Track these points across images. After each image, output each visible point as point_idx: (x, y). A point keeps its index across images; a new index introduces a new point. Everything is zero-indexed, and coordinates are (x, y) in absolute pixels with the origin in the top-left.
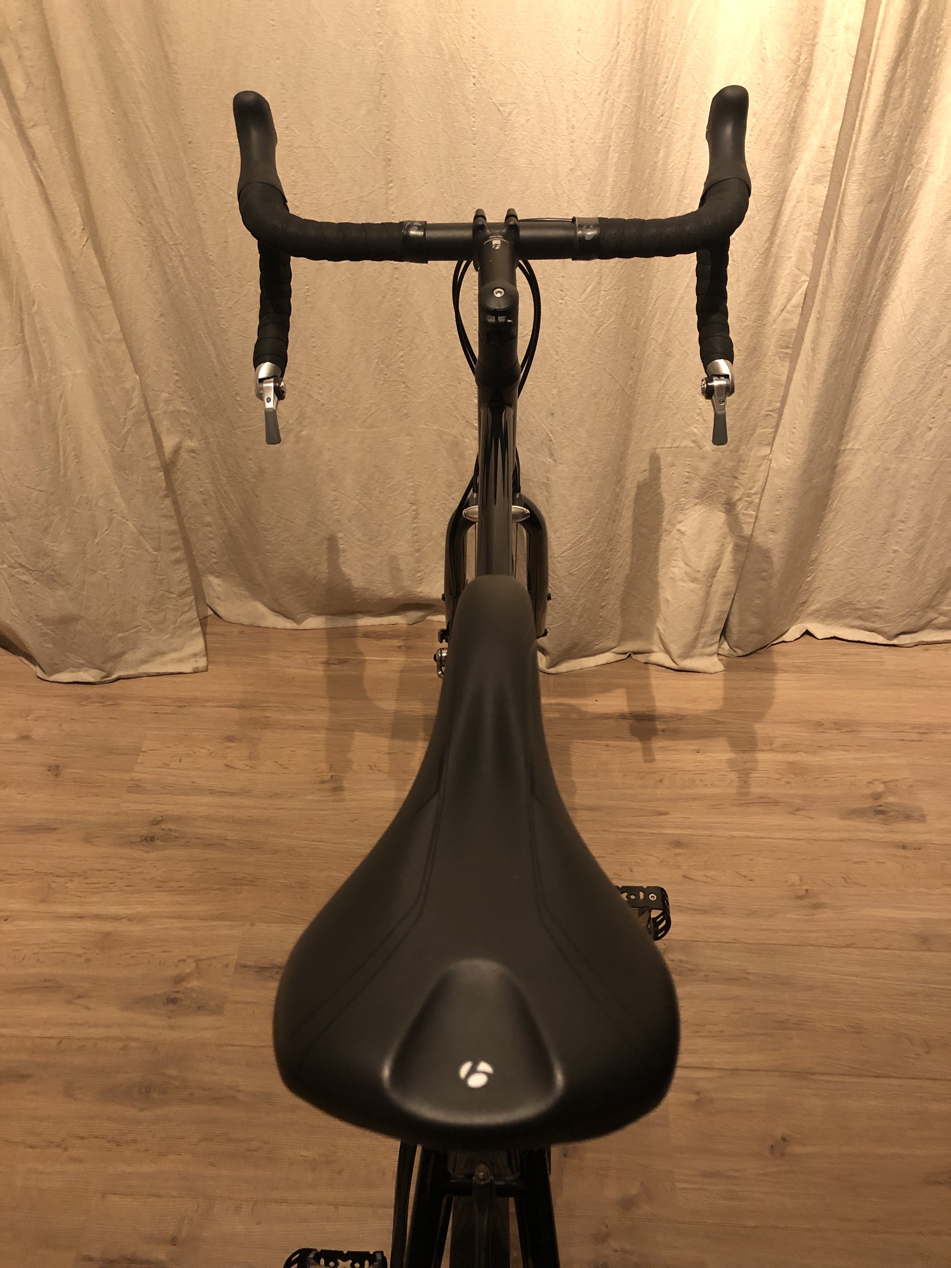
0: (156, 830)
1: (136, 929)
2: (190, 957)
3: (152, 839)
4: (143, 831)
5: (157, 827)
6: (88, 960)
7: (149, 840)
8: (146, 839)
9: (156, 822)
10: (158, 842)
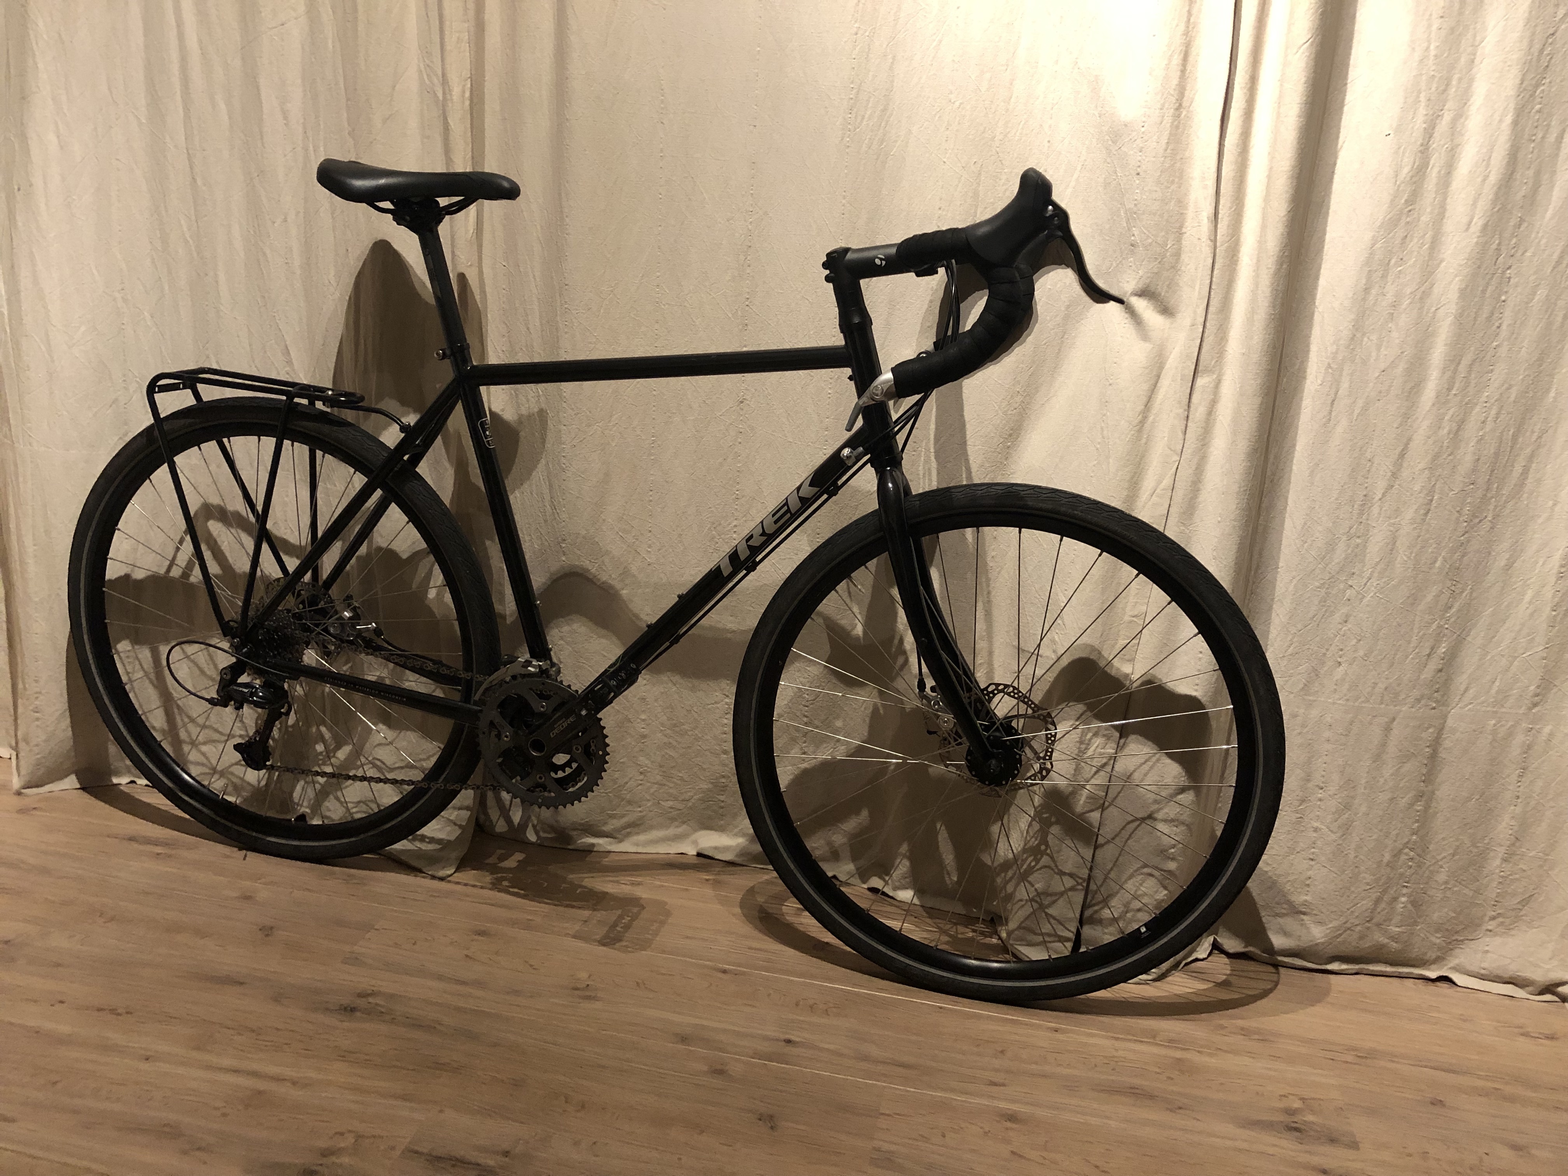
0: (361, 1003)
1: (298, 1094)
2: (350, 1131)
3: (353, 1010)
4: (346, 1001)
5: (364, 999)
6: (224, 1115)
7: (349, 1010)
8: (345, 1009)
9: (362, 995)
10: (358, 1014)
